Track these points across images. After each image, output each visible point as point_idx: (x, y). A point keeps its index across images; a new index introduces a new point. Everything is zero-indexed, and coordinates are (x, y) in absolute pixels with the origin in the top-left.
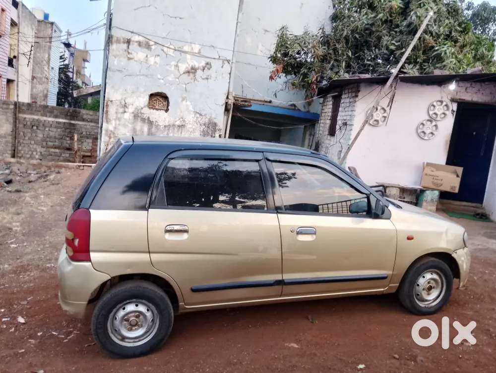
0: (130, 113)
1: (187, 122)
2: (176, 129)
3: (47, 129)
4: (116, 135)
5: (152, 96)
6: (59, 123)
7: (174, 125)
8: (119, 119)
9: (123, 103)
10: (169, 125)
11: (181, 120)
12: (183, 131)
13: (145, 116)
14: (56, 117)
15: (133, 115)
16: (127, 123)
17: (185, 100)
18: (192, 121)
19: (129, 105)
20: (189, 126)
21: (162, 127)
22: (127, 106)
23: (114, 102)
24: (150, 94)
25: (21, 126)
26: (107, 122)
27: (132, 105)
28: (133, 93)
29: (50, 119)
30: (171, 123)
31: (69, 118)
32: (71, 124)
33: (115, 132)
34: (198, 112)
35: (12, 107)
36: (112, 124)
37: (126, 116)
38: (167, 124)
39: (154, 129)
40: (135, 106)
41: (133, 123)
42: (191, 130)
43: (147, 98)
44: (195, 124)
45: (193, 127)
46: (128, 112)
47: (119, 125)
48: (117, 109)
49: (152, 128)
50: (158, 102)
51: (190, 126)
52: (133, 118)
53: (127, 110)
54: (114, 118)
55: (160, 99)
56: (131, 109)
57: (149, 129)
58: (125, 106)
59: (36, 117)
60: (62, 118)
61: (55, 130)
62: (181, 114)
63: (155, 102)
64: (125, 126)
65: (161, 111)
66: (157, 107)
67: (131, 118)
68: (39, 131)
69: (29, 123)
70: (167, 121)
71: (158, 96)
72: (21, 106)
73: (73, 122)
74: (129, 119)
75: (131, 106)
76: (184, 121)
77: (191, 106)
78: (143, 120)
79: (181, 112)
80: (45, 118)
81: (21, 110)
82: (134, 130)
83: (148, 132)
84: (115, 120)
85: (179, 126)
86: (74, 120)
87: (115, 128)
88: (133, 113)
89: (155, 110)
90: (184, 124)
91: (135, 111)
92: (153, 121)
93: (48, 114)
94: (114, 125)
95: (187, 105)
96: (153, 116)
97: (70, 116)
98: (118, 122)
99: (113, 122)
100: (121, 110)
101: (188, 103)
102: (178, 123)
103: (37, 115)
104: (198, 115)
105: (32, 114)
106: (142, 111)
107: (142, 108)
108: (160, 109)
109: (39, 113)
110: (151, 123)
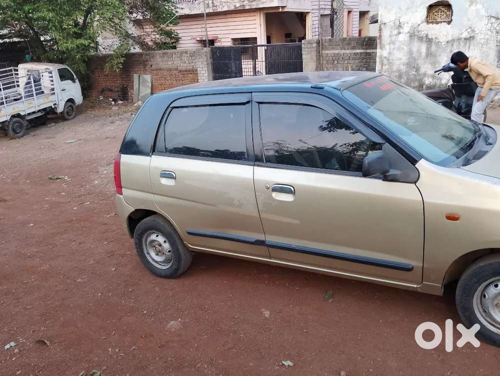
0: (406, 33)
1: (477, 32)
2: (461, 43)
3: (346, 62)
4: (391, 61)
5: (431, 7)
6: (356, 54)
7: (459, 39)
8: (393, 43)
9: (397, 23)
10: (453, 40)
11: (469, 30)
12: (472, 44)
13: (423, 34)
14: (353, 48)
15: (409, 35)
16: (403, 46)
17: (474, 5)
18: (484, 29)
19: (404, 24)
20: (479, 37)
21: (443, 43)
22: (402, 25)
23: (387, 24)
24: (428, 5)
25: (325, 62)
26: (381, 48)
27: (408, 23)
28: (407, 9)
29: (348, 52)
30: (456, 36)
31: (364, 47)
32: (367, 53)
33: (390, 58)
34: (493, 15)
35: (315, 45)
36: (386, 49)
37: (402, 37)
38: (450, 39)
39: (433, 48)
40: (410, 25)
41: (409, 44)
42: (482, 41)
43: (424, 12)
44: (490, 33)
45: (487, 37)
46: (403, 32)
47: (394, 49)
48: (391, 32)
49: (431, 47)
50: (439, 13)
51: (482, 36)
52: (409, 38)
53: (401, 31)
54: (388, 42)
55: (443, 9)
56: (406, 29)
57: (428, 49)
58: (400, 26)
59: (337, 52)
60: (359, 49)
61: (352, 62)
62: (470, 23)
63: (436, 14)
64: (399, 49)
65: (443, 23)
66: (439, 20)
67: (406, 38)
68: (339, 65)
69: (331, 58)
70: (451, 35)
71: (439, 6)
72: (324, 43)
73: (368, 51)
74: (405, 41)
75: (406, 25)
76: (473, 31)
77: (484, 10)
78: (421, 39)
79: (469, 20)
80: (344, 51)
81: (324, 47)
82: (410, 52)
83: (426, 52)
84: (389, 44)
85: (466, 39)
86: (370, 49)
87: (390, 53)
88: (408, 32)
89: (435, 24)
90: (472, 35)
91: (411, 30)
92: (432, 39)
93: (346, 47)
94: (388, 51)
95: (477, 10)
96: (433, 32)
97: (366, 45)
98: (392, 46)
99: (387, 47)
100: (395, 32)
101: (479, 6)
102: (465, 35)
103: (337, 49)
104: (493, 20)
105: (333, 49)
106: (419, 29)
107: (419, 25)
108: (441, 22)
109: (339, 47)
110: (429, 41)
